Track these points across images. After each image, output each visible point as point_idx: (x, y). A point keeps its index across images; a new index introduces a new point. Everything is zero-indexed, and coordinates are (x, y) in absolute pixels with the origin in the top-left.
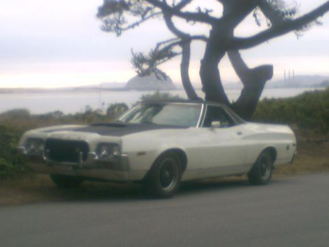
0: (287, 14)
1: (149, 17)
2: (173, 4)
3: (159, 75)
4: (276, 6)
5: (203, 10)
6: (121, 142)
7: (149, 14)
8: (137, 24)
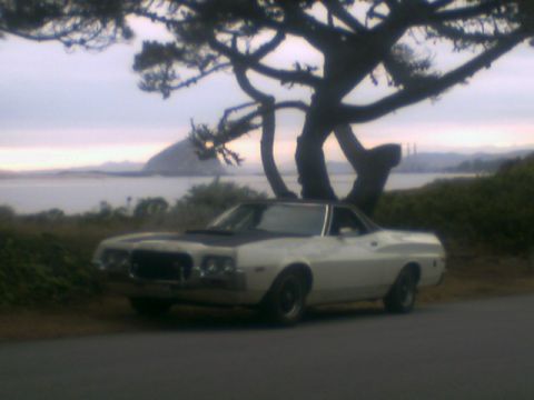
0: (417, 67)
1: (211, 71)
2: (247, 52)
3: (230, 157)
4: (400, 56)
5: (303, 67)
6: (235, 254)
7: (210, 66)
8: (194, 80)
